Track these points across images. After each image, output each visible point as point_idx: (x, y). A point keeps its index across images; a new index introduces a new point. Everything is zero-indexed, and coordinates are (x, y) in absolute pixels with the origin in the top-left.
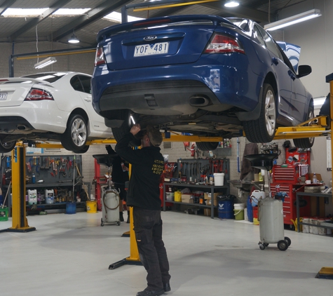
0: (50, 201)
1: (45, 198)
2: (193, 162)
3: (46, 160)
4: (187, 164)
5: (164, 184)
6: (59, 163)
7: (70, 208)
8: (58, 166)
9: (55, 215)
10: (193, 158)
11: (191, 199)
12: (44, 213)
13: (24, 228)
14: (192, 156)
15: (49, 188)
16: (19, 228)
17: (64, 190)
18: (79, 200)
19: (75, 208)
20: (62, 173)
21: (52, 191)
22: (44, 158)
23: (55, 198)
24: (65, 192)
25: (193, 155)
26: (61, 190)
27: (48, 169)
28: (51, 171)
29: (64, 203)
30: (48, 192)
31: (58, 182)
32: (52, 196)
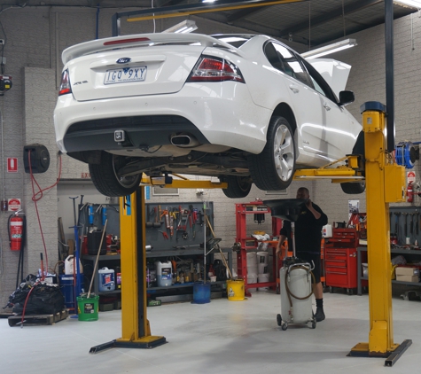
0: (166, 282)
1: (156, 276)
2: (410, 212)
3: (154, 211)
4: (398, 215)
5: (358, 249)
6: (177, 215)
7: (200, 294)
8: (176, 221)
9: (175, 305)
10: (409, 204)
11: (415, 275)
12: (157, 302)
13: (146, 340)
14: (409, 201)
15: (164, 260)
16: (136, 341)
17: (186, 262)
18: (214, 279)
19: (208, 294)
20: (181, 232)
21: (168, 265)
22: (151, 207)
23: (174, 276)
24: (189, 265)
25: (411, 201)
26: (182, 262)
27: (159, 227)
28: (163, 230)
29: (190, 285)
30: (162, 265)
31: (176, 249)
32: (169, 273)
